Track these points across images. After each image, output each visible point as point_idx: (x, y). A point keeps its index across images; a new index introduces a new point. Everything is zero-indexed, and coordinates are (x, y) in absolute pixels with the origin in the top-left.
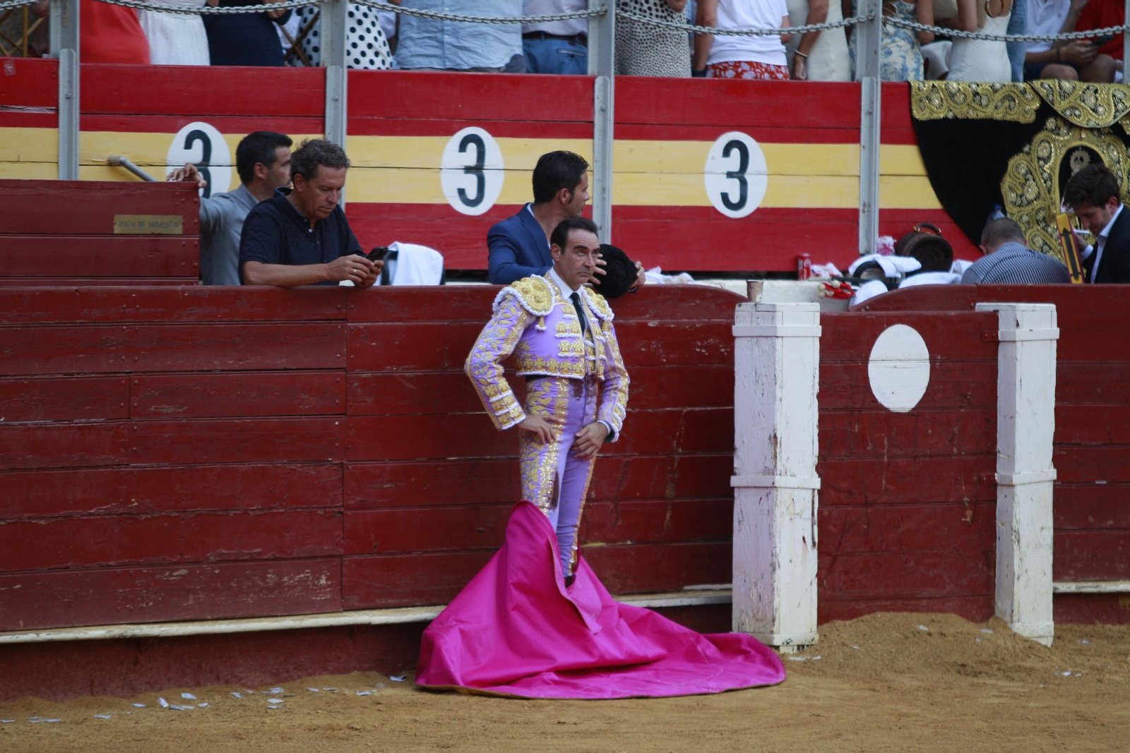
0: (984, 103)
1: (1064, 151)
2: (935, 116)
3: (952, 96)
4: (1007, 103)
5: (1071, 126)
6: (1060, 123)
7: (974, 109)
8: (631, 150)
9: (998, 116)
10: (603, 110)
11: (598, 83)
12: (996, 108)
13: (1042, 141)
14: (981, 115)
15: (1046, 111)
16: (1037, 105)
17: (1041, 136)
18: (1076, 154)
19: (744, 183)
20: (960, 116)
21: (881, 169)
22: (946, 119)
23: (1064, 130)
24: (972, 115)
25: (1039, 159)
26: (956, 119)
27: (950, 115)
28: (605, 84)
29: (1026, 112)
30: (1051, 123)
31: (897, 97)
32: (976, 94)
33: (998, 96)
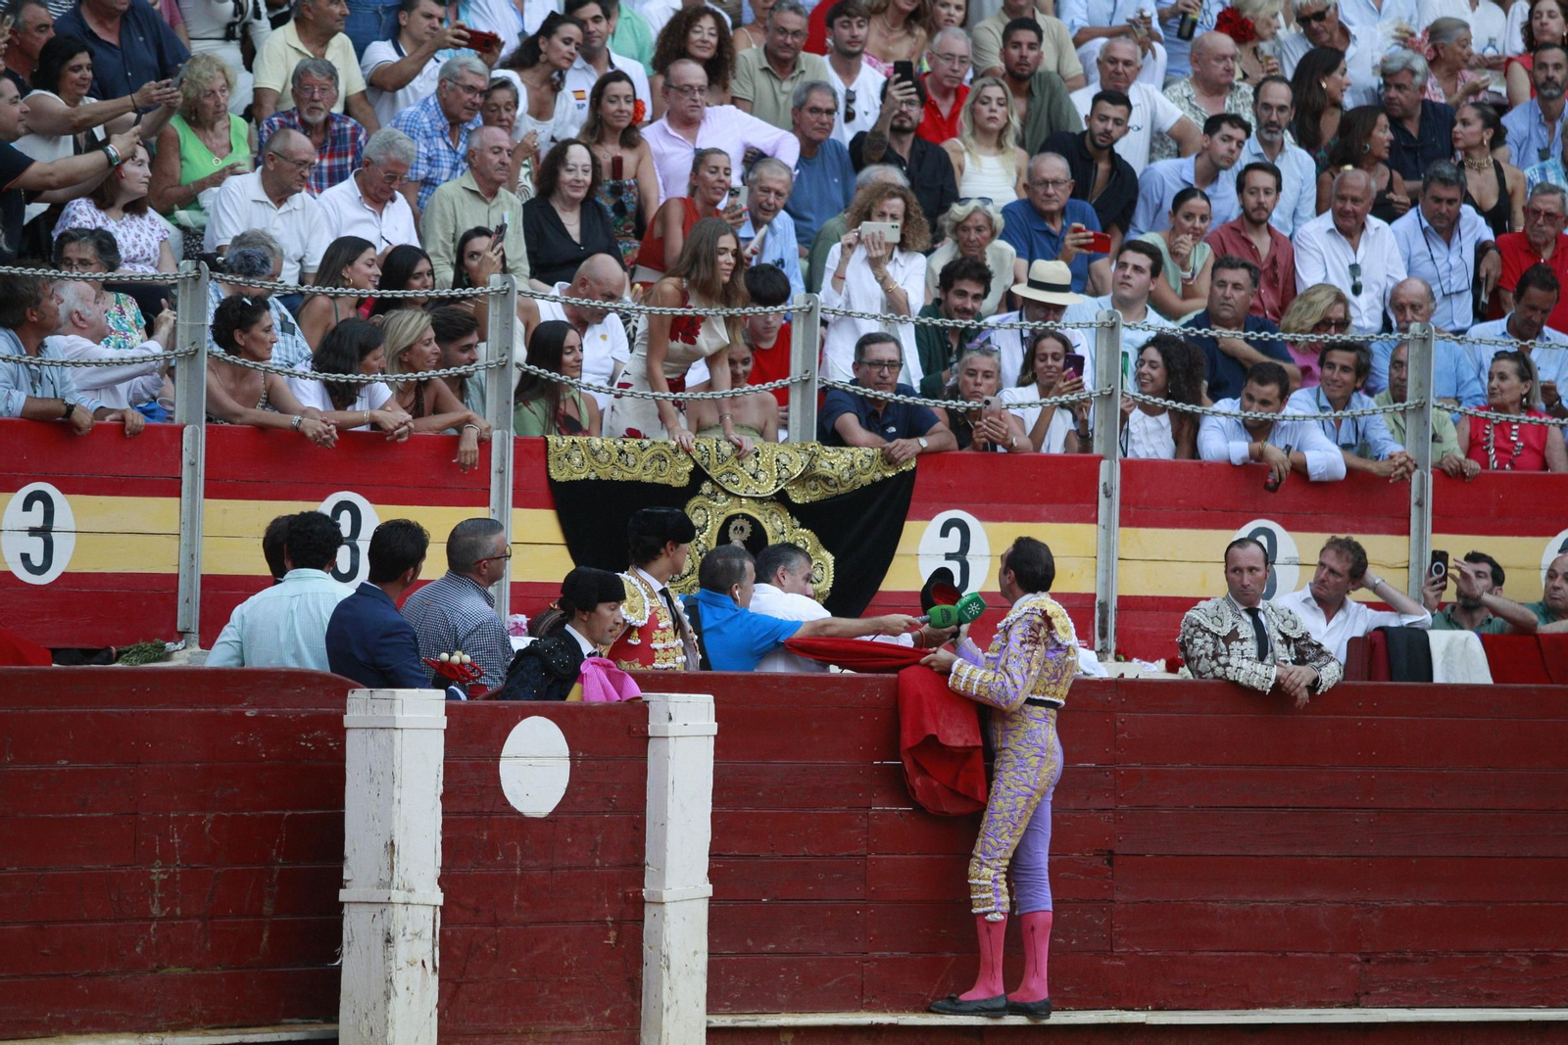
0: (631, 463)
1: (722, 519)
2: (575, 477)
3: (595, 454)
4: (657, 464)
5: (729, 494)
6: (717, 489)
7: (620, 469)
8: (225, 511)
9: (647, 478)
10: (193, 464)
11: (187, 432)
12: (644, 468)
13: (697, 507)
14: (628, 477)
15: (699, 475)
16: (688, 467)
17: (695, 501)
18: (736, 523)
19: (355, 552)
20: (603, 478)
22: (587, 480)
23: (721, 496)
24: (617, 476)
26: (598, 481)
27: (592, 476)
28: (195, 434)
29: (678, 474)
30: (706, 488)
31: (532, 453)
32: (622, 452)
33: (647, 455)
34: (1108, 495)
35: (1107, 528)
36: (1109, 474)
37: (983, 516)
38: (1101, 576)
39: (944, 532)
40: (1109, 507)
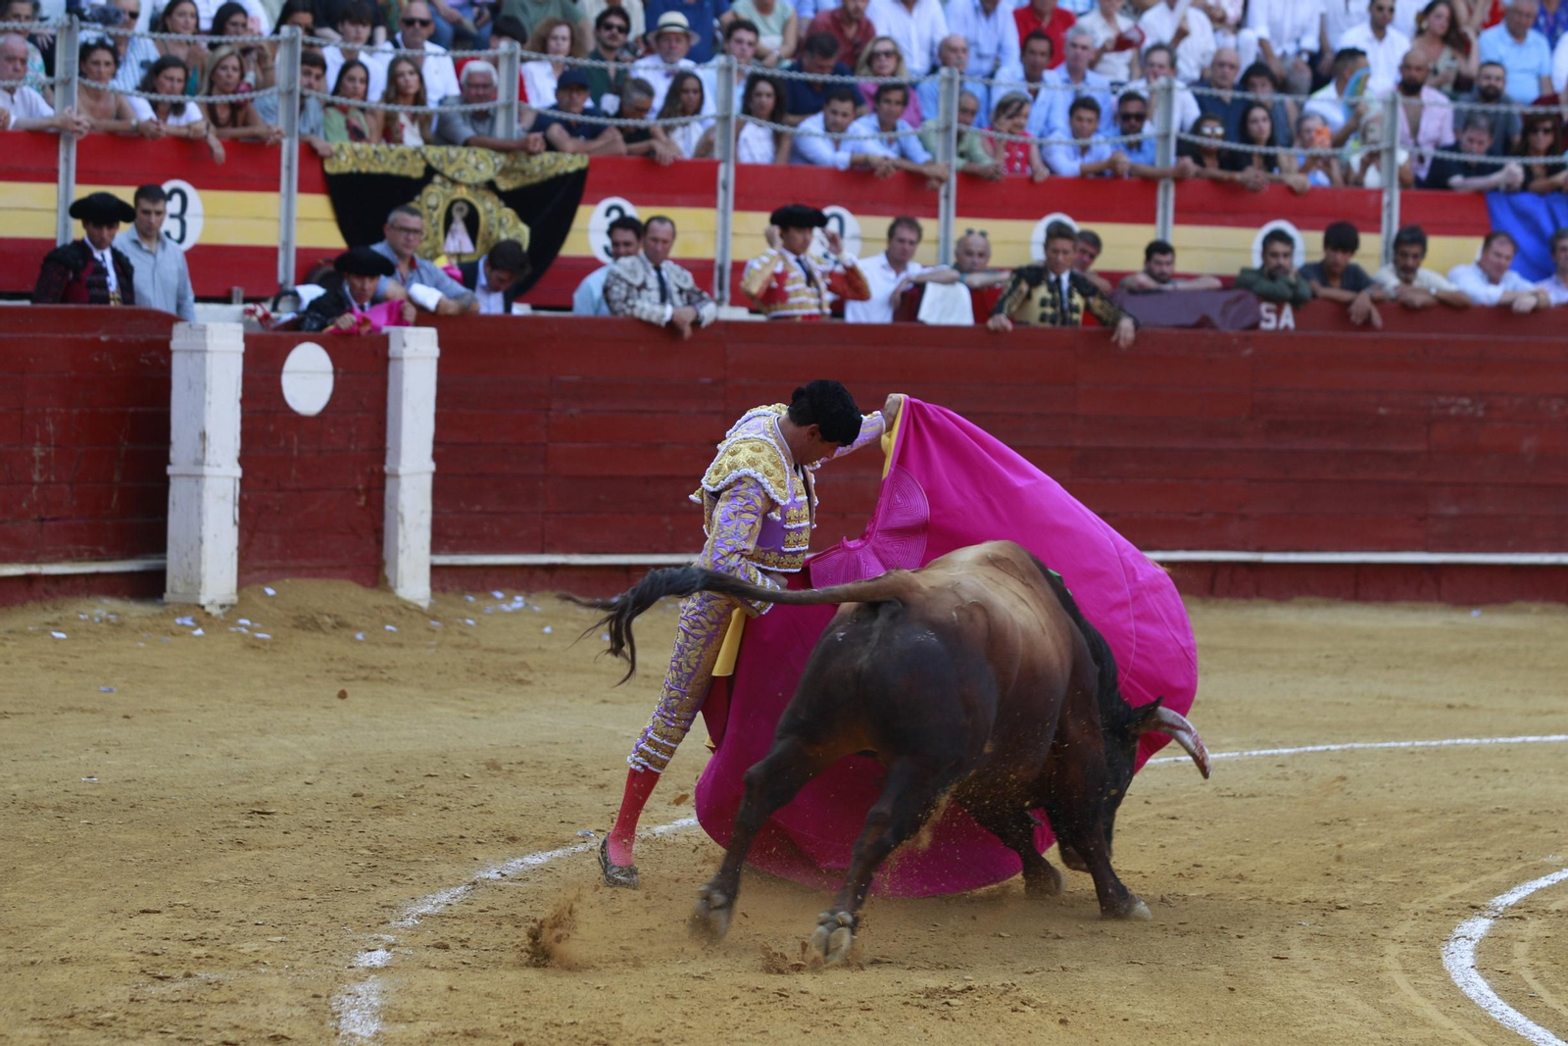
0: (383, 158)
1: (448, 202)
2: (343, 170)
3: (356, 153)
4: (401, 161)
5: (454, 182)
6: (444, 180)
9: (394, 171)
12: (393, 164)
13: (431, 193)
14: (381, 170)
15: (430, 172)
16: (423, 164)
17: (429, 189)
19: (183, 224)
20: (362, 171)
21: (297, 212)
22: (351, 173)
23: (449, 185)
24: (373, 170)
25: (429, 207)
26: (359, 173)
27: (355, 170)
29: (415, 170)
30: (437, 179)
31: (310, 154)
32: (376, 153)
33: (393, 156)
34: (725, 187)
35: (725, 213)
36: (726, 174)
37: (636, 202)
38: (719, 246)
39: (608, 213)
40: (725, 196)
